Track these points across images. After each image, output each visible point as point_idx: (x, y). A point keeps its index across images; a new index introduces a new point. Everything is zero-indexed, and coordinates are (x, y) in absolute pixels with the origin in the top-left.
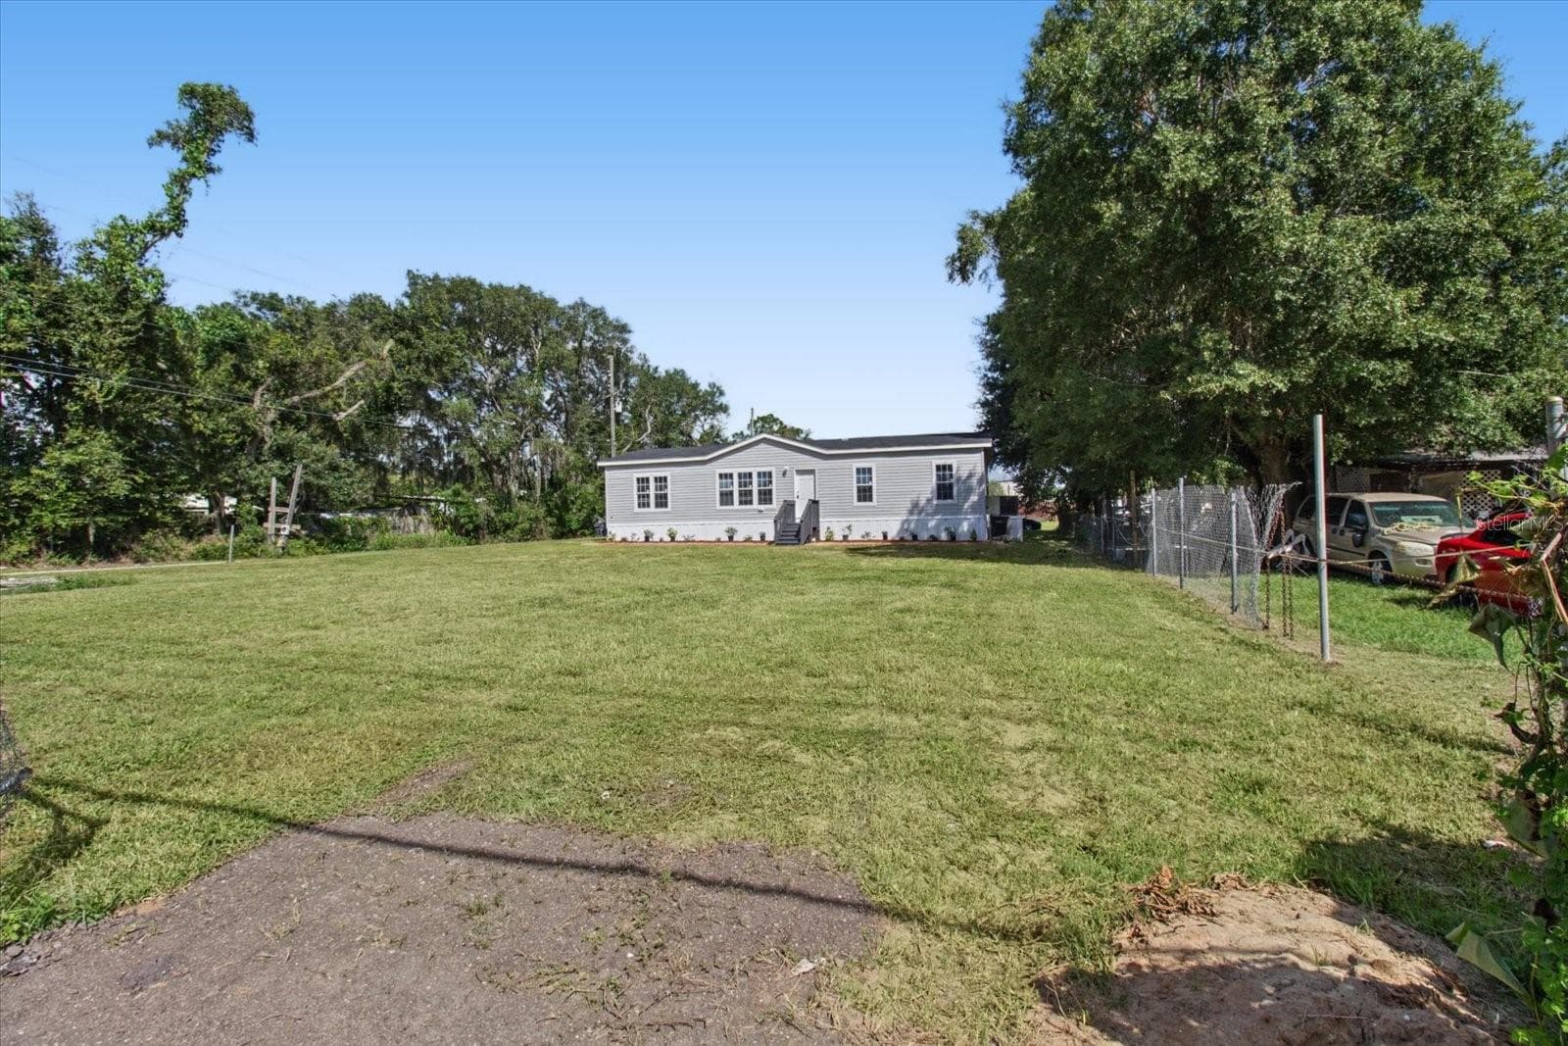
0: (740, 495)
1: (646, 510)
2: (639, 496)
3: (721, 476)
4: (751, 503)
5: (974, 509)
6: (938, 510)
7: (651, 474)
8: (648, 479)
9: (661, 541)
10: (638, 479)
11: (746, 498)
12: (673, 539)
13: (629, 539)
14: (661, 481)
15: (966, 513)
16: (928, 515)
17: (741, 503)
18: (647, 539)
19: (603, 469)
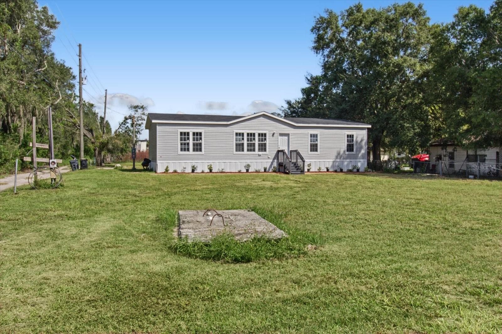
0: (248, 146)
1: (186, 153)
2: (181, 144)
3: (237, 134)
4: (254, 150)
5: (363, 157)
6: (348, 157)
7: (191, 130)
8: (188, 134)
9: (203, 172)
10: (181, 133)
11: (251, 148)
12: (211, 171)
13: (179, 171)
14: (198, 135)
15: (360, 158)
16: (344, 159)
17: (248, 150)
18: (193, 171)
19: (156, 124)
